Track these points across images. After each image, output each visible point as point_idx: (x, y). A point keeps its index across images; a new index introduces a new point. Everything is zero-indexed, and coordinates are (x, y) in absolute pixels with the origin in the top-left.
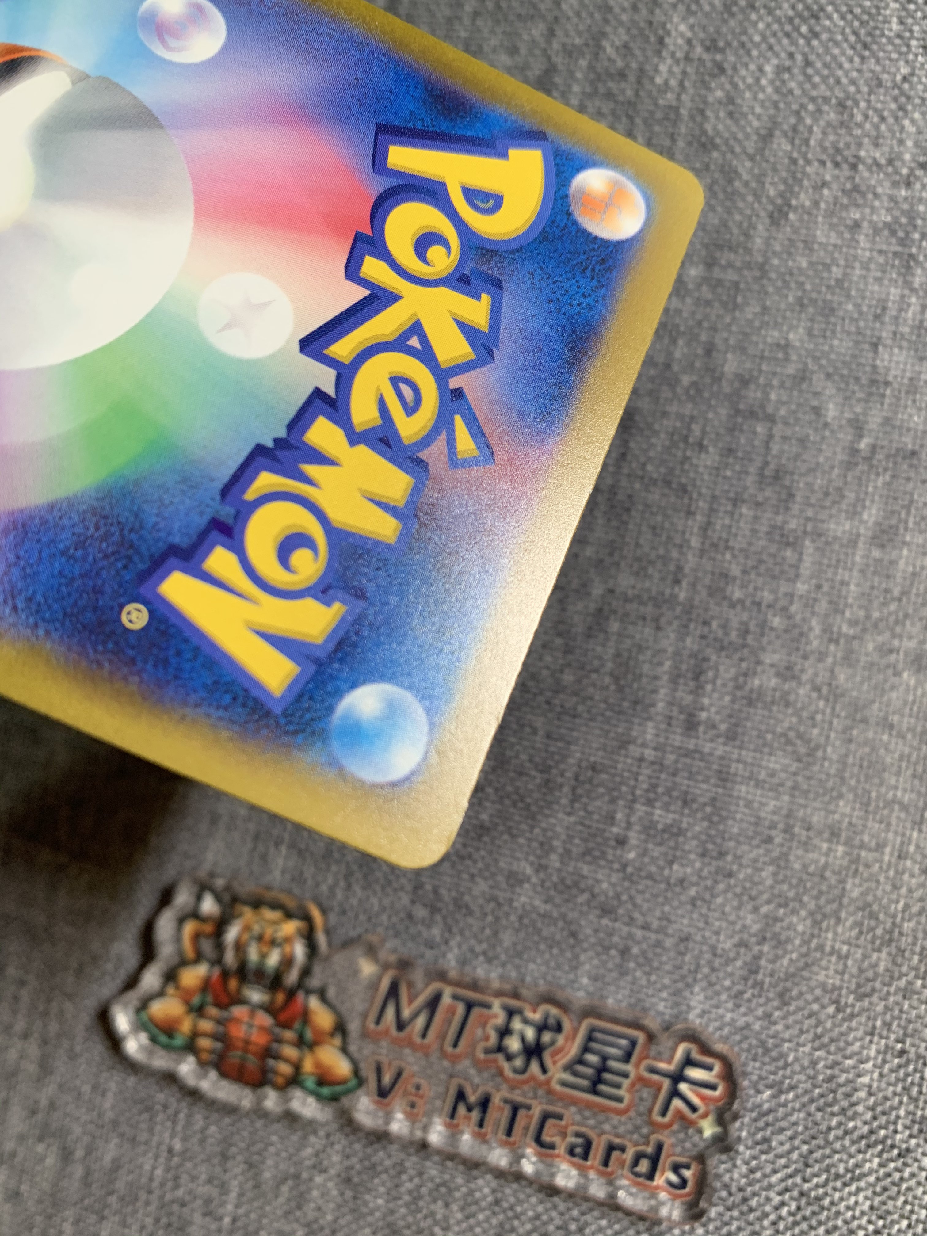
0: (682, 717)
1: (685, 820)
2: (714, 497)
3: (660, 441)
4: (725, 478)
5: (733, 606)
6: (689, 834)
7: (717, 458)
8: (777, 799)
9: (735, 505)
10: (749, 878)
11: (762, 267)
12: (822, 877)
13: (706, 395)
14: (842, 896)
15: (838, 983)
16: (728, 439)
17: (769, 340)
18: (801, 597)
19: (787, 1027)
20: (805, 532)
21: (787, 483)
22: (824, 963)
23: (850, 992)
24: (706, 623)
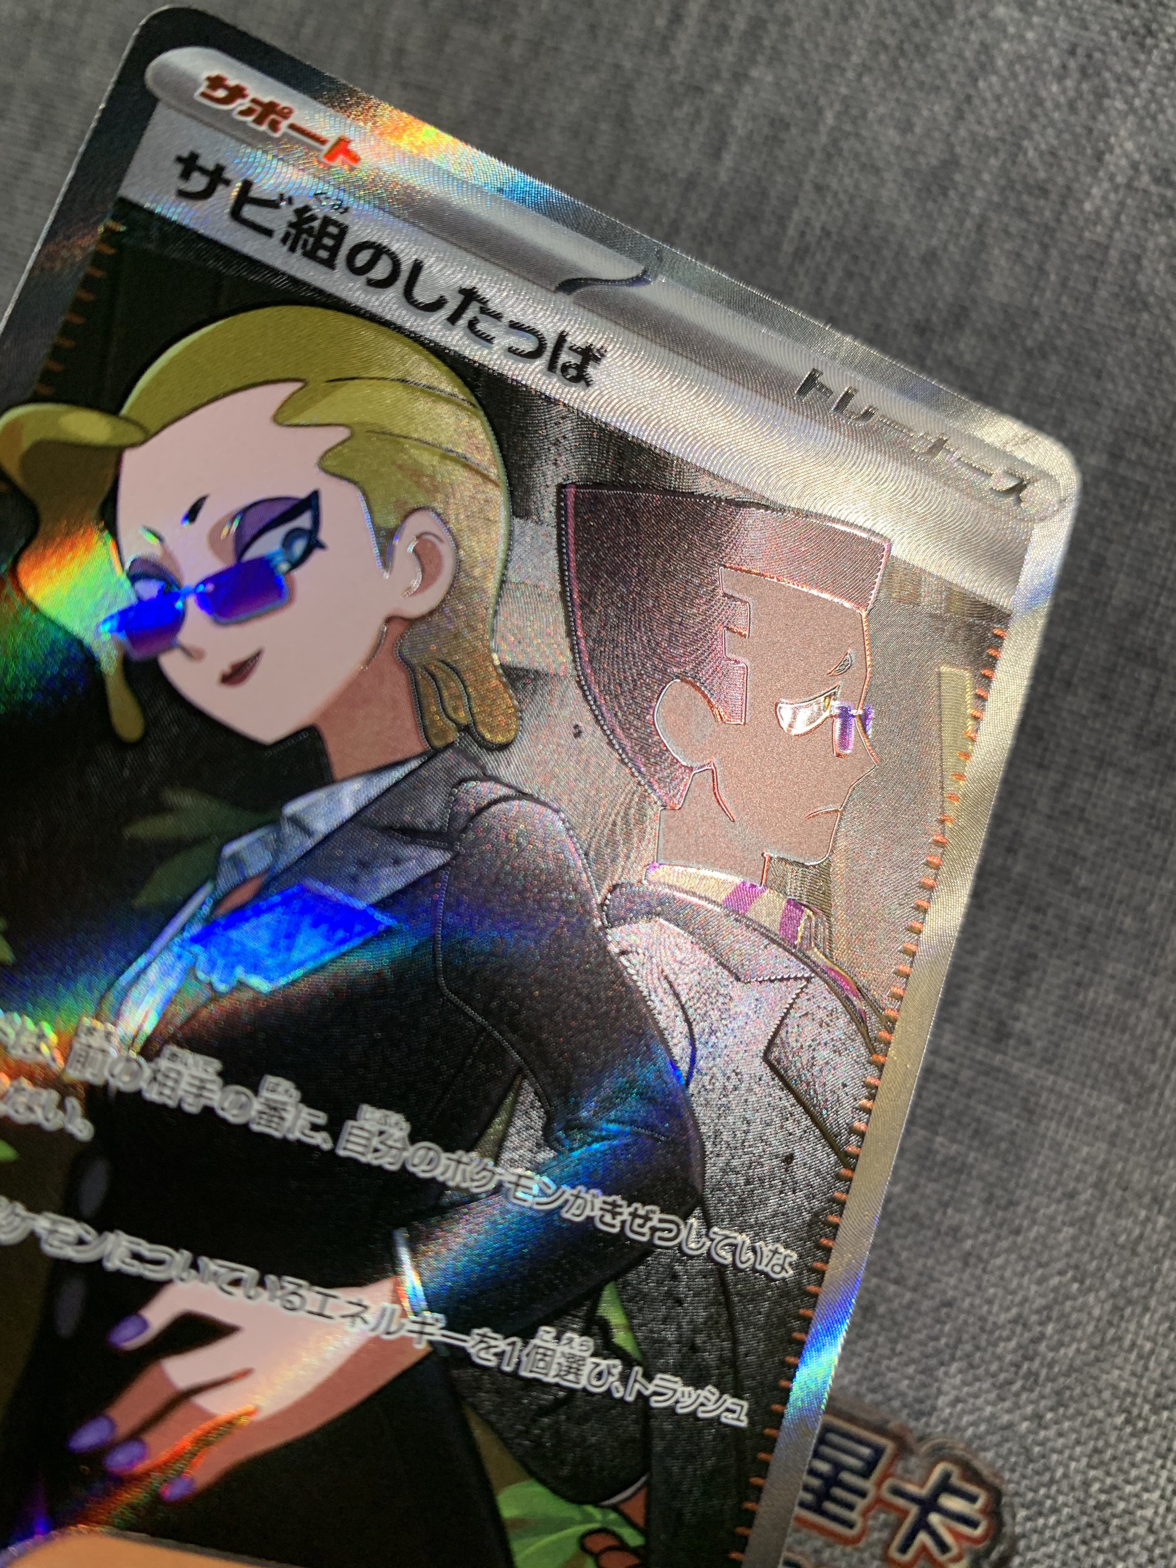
0: (991, 1024)
1: (972, 1155)
2: (1075, 752)
4: (1092, 730)
5: (1077, 893)
6: (974, 1173)
7: (1087, 704)
8: (1091, 1145)
9: (1099, 767)
10: (1041, 1239)
12: (1134, 1253)
13: (1085, 621)
14: (1154, 1281)
15: (1133, 1388)
16: (1104, 681)
19: (1060, 1434)
22: (1119, 1361)
23: (1145, 1400)
24: (1038, 910)
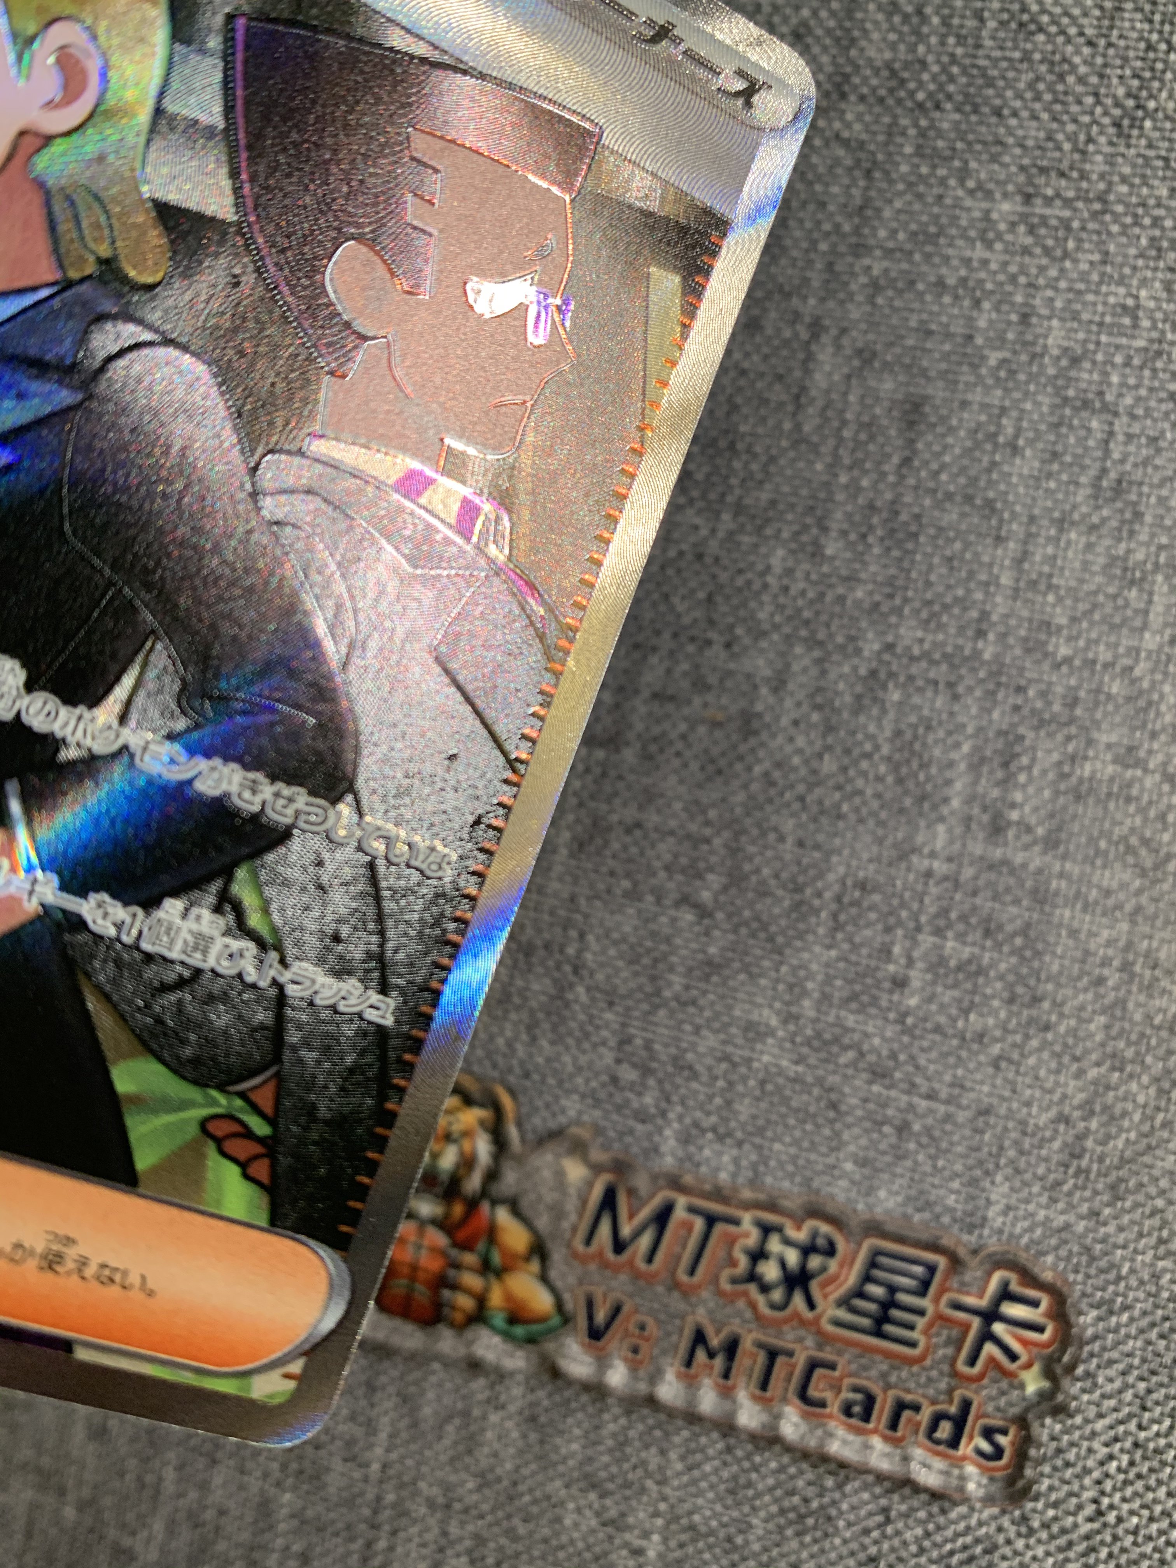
0: (985, 818)
1: (987, 955)
2: (1032, 519)
3: (959, 442)
4: (1047, 490)
5: (1057, 666)
6: (992, 973)
7: (1037, 464)
8: (1112, 927)
9: (1061, 530)
10: (1073, 1032)
11: (1102, 198)
13: (1022, 377)
16: (1052, 437)
17: (1112, 300)
18: (1150, 653)
20: (1157, 565)
21: (1133, 497)
24: (1020, 690)
